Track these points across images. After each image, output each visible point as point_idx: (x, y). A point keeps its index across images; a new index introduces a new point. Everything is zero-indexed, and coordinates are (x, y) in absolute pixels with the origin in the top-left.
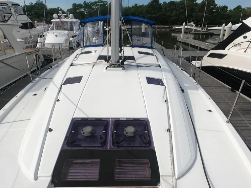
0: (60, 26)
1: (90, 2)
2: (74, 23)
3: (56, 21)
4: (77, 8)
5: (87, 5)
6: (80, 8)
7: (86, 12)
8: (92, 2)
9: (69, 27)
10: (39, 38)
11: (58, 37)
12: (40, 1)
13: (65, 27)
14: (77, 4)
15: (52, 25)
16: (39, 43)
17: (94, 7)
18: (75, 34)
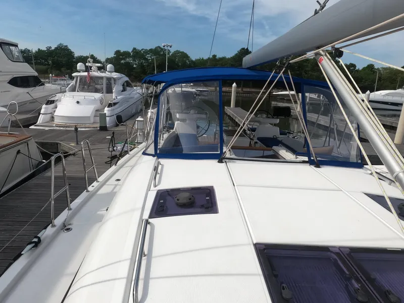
0: (88, 85)
1: (142, 49)
2: (115, 79)
3: (80, 76)
4: (121, 57)
5: (137, 54)
6: (126, 57)
7: (136, 64)
8: (146, 50)
9: (104, 86)
10: (44, 106)
11: (81, 105)
12: (65, 45)
13: (98, 87)
14: (122, 51)
15: (74, 82)
16: (43, 114)
17: (148, 56)
18: (114, 99)
